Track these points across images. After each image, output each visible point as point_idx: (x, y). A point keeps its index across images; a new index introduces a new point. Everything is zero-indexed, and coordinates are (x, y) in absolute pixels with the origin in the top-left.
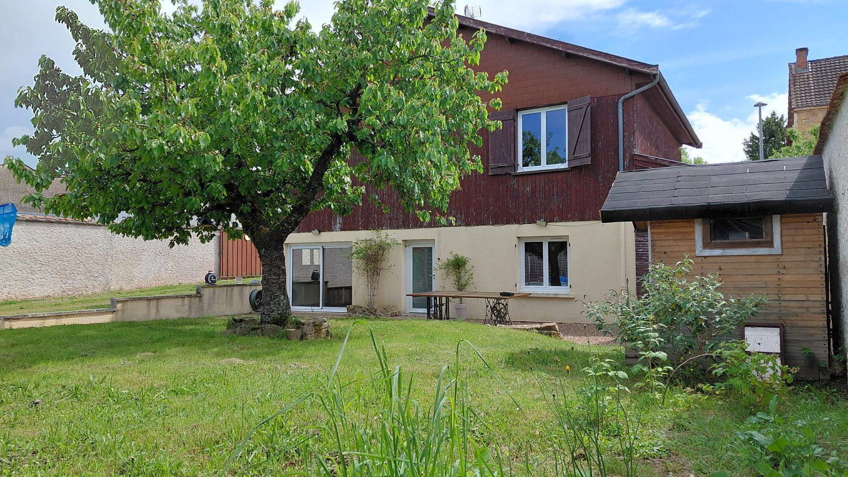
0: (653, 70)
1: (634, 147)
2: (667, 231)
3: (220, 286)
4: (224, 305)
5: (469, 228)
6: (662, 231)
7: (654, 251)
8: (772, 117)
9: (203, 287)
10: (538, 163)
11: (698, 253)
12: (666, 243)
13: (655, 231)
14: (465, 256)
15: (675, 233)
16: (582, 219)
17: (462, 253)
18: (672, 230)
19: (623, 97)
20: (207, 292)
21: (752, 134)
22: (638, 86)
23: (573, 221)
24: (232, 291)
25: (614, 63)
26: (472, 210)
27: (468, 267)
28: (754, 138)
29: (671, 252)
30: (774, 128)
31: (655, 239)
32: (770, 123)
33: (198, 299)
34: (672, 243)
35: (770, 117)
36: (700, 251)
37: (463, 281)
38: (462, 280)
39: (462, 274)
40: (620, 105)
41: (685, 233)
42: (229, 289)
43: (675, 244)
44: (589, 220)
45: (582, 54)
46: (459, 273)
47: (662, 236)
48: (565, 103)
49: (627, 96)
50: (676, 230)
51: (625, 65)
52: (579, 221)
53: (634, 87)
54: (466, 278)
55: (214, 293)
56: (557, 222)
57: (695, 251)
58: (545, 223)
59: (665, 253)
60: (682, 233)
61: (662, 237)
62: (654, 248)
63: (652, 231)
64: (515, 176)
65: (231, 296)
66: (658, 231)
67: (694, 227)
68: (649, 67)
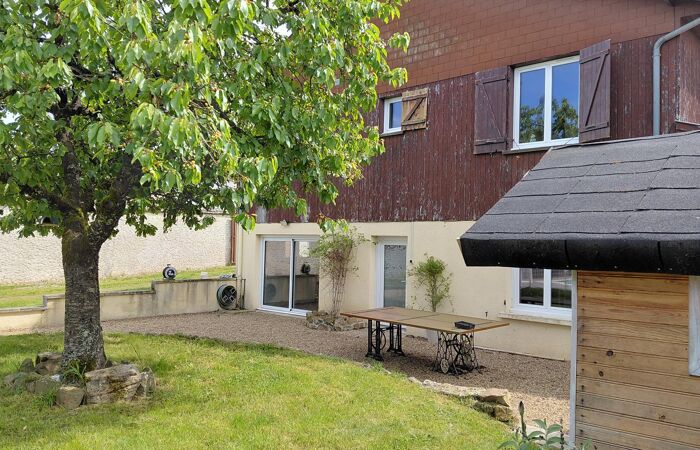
1: (676, 111)
2: (616, 296)
3: (179, 282)
4: (185, 303)
5: (448, 224)
6: (604, 295)
7: (585, 343)
9: (158, 283)
10: (540, 136)
11: (695, 367)
12: (614, 329)
13: (589, 294)
17: (438, 256)
18: (628, 297)
19: (661, 40)
20: (162, 289)
22: (684, 21)
24: (195, 286)
26: (452, 200)
27: (445, 274)
29: (627, 353)
31: (587, 314)
33: (150, 296)
34: (624, 330)
37: (438, 292)
38: (438, 290)
39: (438, 284)
40: (656, 51)
41: (665, 307)
42: (191, 284)
43: (636, 334)
46: (435, 281)
47: (604, 308)
48: (576, 53)
49: (667, 37)
53: (678, 23)
54: (442, 288)
55: (172, 290)
59: (610, 353)
60: (655, 306)
61: (605, 311)
62: (584, 336)
63: (582, 294)
64: (507, 155)
65: (194, 292)
66: (596, 294)
67: (686, 294)
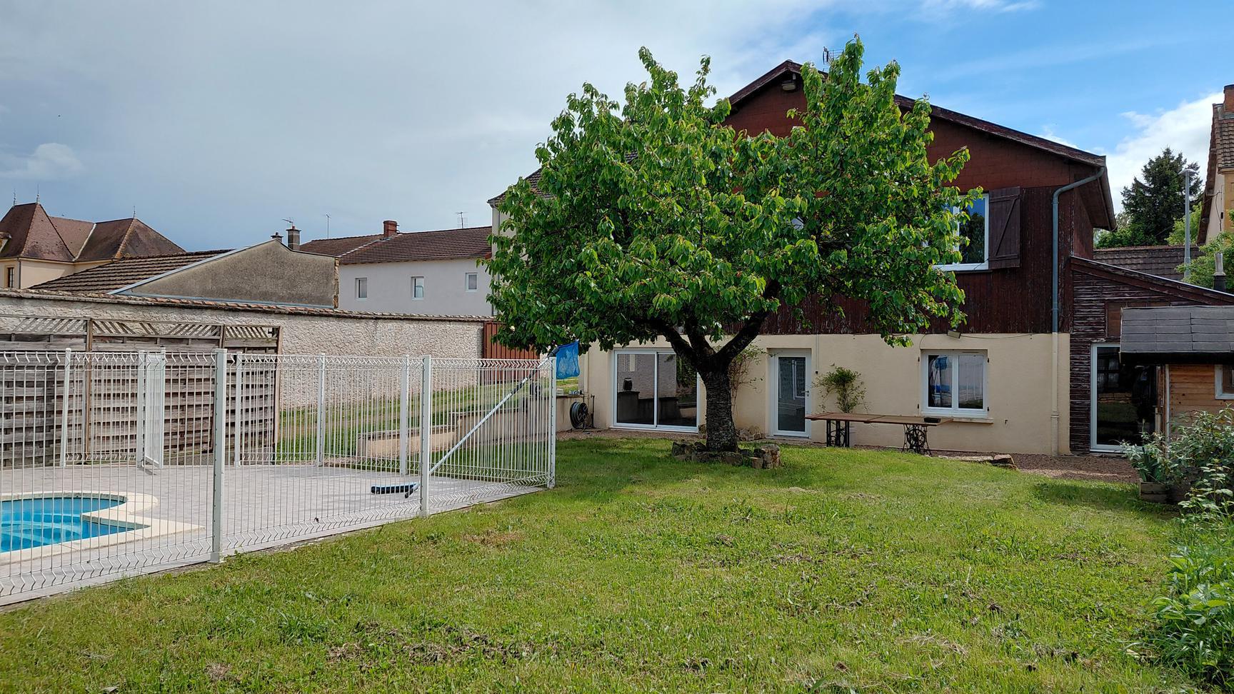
0: (1099, 161)
1: (1071, 248)
2: (1186, 374)
5: (857, 336)
6: (1180, 373)
7: (1173, 393)
8: (1165, 157)
10: (953, 261)
11: (1217, 396)
12: (1185, 386)
13: (1174, 373)
14: (853, 371)
15: (1194, 376)
16: (1004, 330)
17: (850, 366)
18: (1191, 374)
19: (1060, 190)
21: (1135, 180)
22: (1077, 179)
23: (993, 332)
25: (1052, 150)
27: (856, 383)
28: (1137, 185)
30: (1169, 172)
31: (1174, 381)
32: (1162, 166)
34: (1190, 385)
35: (1162, 156)
36: (1219, 394)
37: (849, 400)
38: (849, 398)
39: (848, 392)
40: (1056, 200)
41: (1204, 376)
43: (1194, 387)
44: (1013, 332)
45: (1011, 138)
46: (845, 390)
48: (986, 192)
49: (1065, 188)
50: (1195, 374)
51: (1063, 154)
52: (1001, 333)
53: (1072, 179)
56: (972, 333)
57: (1214, 394)
58: (959, 334)
59: (1184, 395)
60: (1201, 376)
61: (1181, 379)
62: (1172, 390)
63: (1171, 374)
66: (1177, 373)
67: (1214, 372)
68: (1094, 159)
